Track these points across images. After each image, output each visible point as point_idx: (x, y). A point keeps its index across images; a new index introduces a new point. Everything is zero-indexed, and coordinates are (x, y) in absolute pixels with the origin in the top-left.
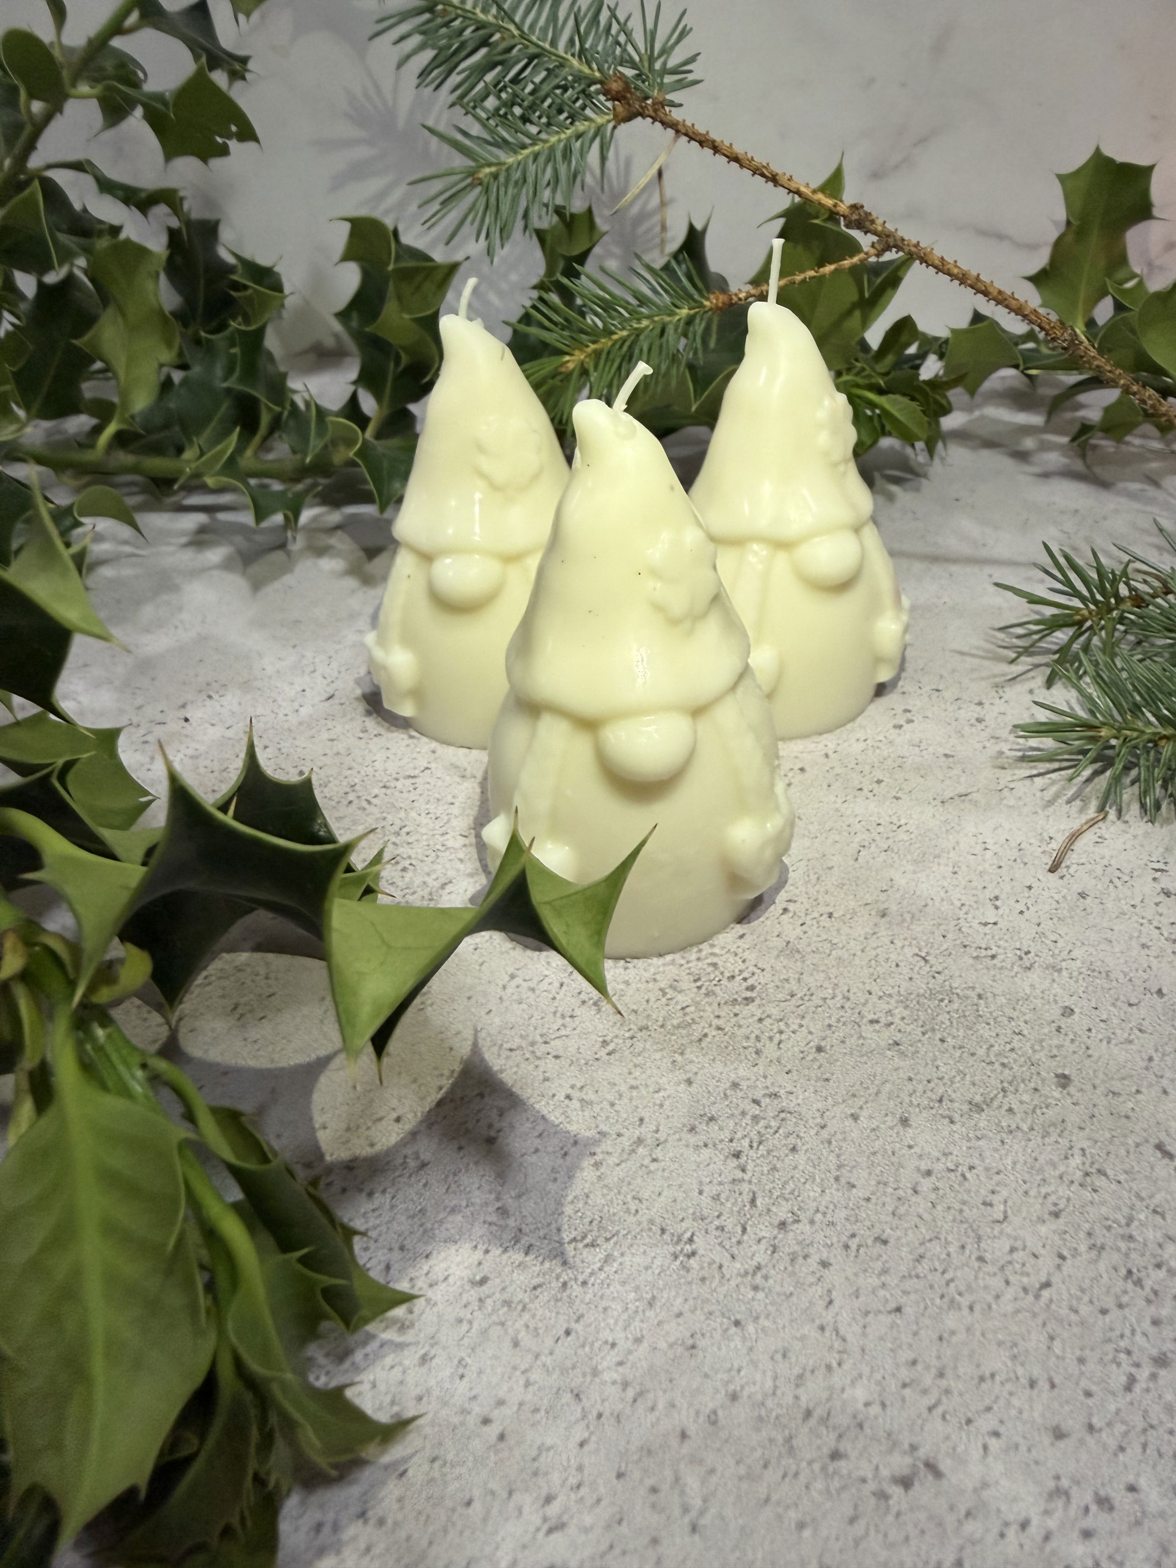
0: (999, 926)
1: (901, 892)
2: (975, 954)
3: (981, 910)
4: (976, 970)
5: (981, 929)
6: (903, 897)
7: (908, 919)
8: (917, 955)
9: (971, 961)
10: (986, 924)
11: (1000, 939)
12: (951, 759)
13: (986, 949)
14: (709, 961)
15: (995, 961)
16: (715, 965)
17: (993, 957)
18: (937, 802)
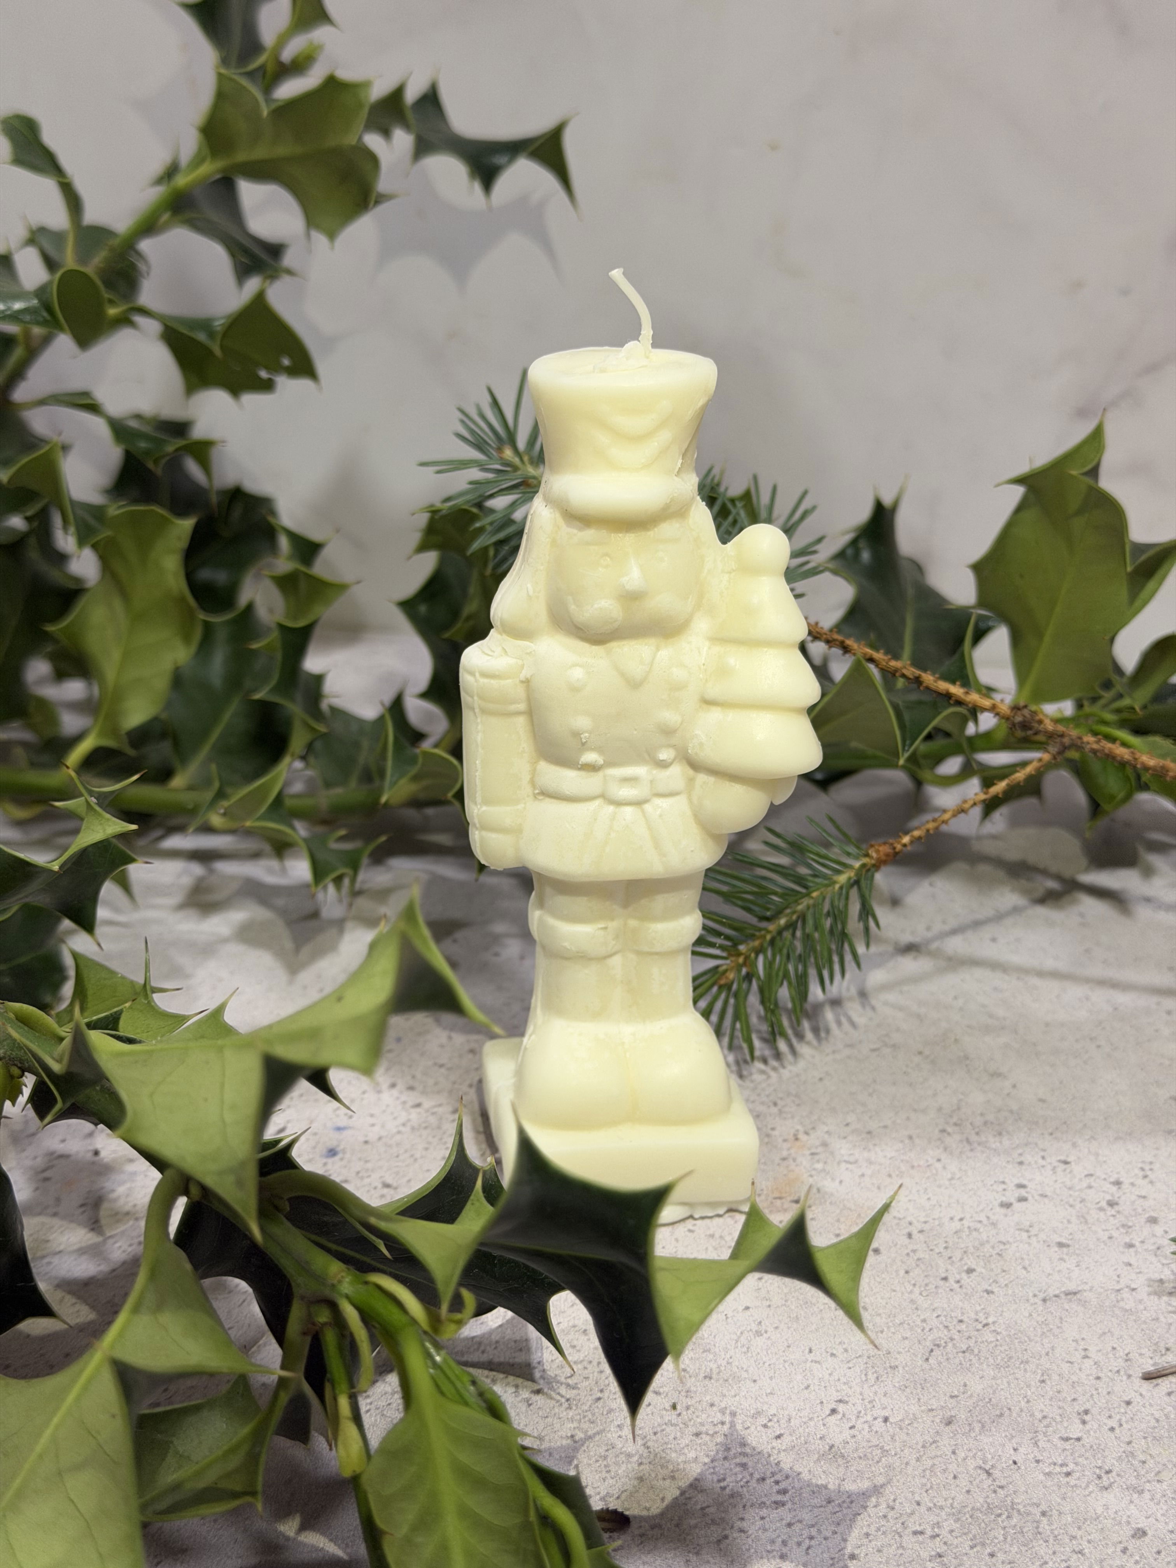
0: (1081, 1442)
1: (975, 1399)
2: (1047, 1471)
3: (1065, 1424)
4: (1045, 1487)
5: (1060, 1444)
6: (976, 1405)
7: (977, 1430)
8: (980, 1468)
9: (1041, 1477)
10: (1067, 1439)
11: (1081, 1456)
12: (1065, 1250)
13: (1062, 1465)
14: (738, 1460)
15: (1068, 1479)
16: (744, 1466)
17: (1068, 1474)
18: (1038, 1300)
